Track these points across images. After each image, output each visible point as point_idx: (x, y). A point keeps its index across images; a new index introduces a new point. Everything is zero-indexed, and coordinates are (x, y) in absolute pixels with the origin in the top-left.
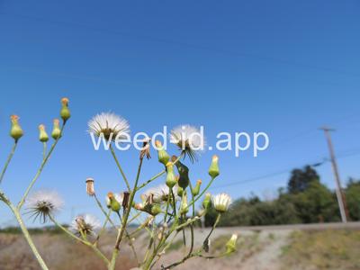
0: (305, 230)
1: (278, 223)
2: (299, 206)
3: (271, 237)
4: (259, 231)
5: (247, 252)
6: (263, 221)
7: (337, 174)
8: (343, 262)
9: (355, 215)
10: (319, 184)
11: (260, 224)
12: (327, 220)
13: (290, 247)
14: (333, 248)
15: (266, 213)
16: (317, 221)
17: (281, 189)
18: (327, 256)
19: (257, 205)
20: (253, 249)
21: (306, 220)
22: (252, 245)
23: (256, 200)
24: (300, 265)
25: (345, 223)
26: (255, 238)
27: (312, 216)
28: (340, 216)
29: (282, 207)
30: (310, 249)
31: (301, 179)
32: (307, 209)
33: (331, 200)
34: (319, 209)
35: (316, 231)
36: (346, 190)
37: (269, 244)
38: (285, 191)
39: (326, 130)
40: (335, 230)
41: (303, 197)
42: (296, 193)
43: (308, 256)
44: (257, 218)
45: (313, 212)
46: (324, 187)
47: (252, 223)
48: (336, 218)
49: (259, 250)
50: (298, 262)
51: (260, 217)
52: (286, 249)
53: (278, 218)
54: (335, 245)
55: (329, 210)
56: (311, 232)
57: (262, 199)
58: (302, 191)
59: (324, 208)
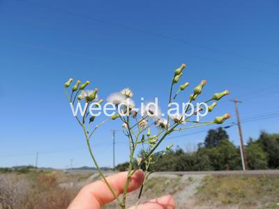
0: (214, 175)
1: (196, 170)
2: (212, 158)
3: (190, 179)
4: (181, 175)
5: (172, 190)
6: (185, 168)
7: (241, 135)
8: (241, 199)
9: (252, 165)
10: (228, 141)
11: (183, 170)
12: (232, 169)
13: (203, 187)
14: (234, 188)
15: (187, 162)
16: (225, 169)
17: (200, 144)
18: (229, 194)
19: (181, 155)
20: (176, 188)
21: (217, 168)
22: (175, 186)
23: (180, 152)
24: (210, 201)
25: (245, 171)
26: (178, 180)
27: (221, 165)
28: (242, 166)
29: (200, 158)
30: (218, 189)
31: (214, 138)
32: (218, 160)
33: (236, 154)
34: (226, 160)
35: (223, 176)
36: (246, 146)
37: (188, 185)
38: (203, 146)
39: (236, 102)
40: (237, 176)
41: (215, 151)
42: (210, 148)
43: (216, 195)
44: (181, 165)
45: (222, 162)
46: (232, 144)
47: (177, 170)
48: (239, 167)
49: (180, 189)
50: (209, 199)
51: (183, 165)
52: (201, 189)
53: (197, 166)
54: (236, 187)
55: (234, 161)
56: (219, 177)
57: (185, 151)
58: (215, 146)
59: (230, 159)
